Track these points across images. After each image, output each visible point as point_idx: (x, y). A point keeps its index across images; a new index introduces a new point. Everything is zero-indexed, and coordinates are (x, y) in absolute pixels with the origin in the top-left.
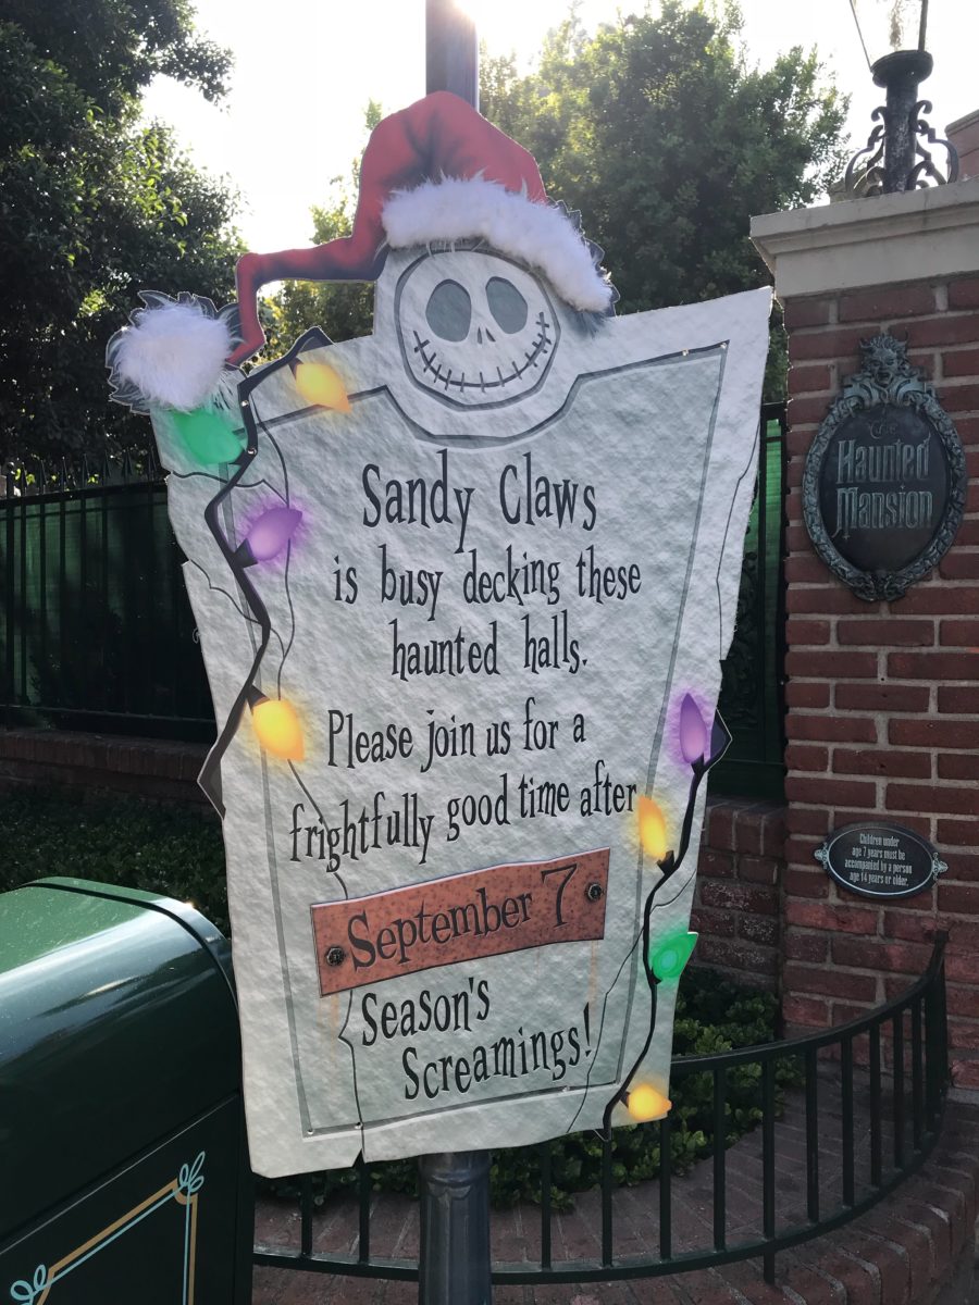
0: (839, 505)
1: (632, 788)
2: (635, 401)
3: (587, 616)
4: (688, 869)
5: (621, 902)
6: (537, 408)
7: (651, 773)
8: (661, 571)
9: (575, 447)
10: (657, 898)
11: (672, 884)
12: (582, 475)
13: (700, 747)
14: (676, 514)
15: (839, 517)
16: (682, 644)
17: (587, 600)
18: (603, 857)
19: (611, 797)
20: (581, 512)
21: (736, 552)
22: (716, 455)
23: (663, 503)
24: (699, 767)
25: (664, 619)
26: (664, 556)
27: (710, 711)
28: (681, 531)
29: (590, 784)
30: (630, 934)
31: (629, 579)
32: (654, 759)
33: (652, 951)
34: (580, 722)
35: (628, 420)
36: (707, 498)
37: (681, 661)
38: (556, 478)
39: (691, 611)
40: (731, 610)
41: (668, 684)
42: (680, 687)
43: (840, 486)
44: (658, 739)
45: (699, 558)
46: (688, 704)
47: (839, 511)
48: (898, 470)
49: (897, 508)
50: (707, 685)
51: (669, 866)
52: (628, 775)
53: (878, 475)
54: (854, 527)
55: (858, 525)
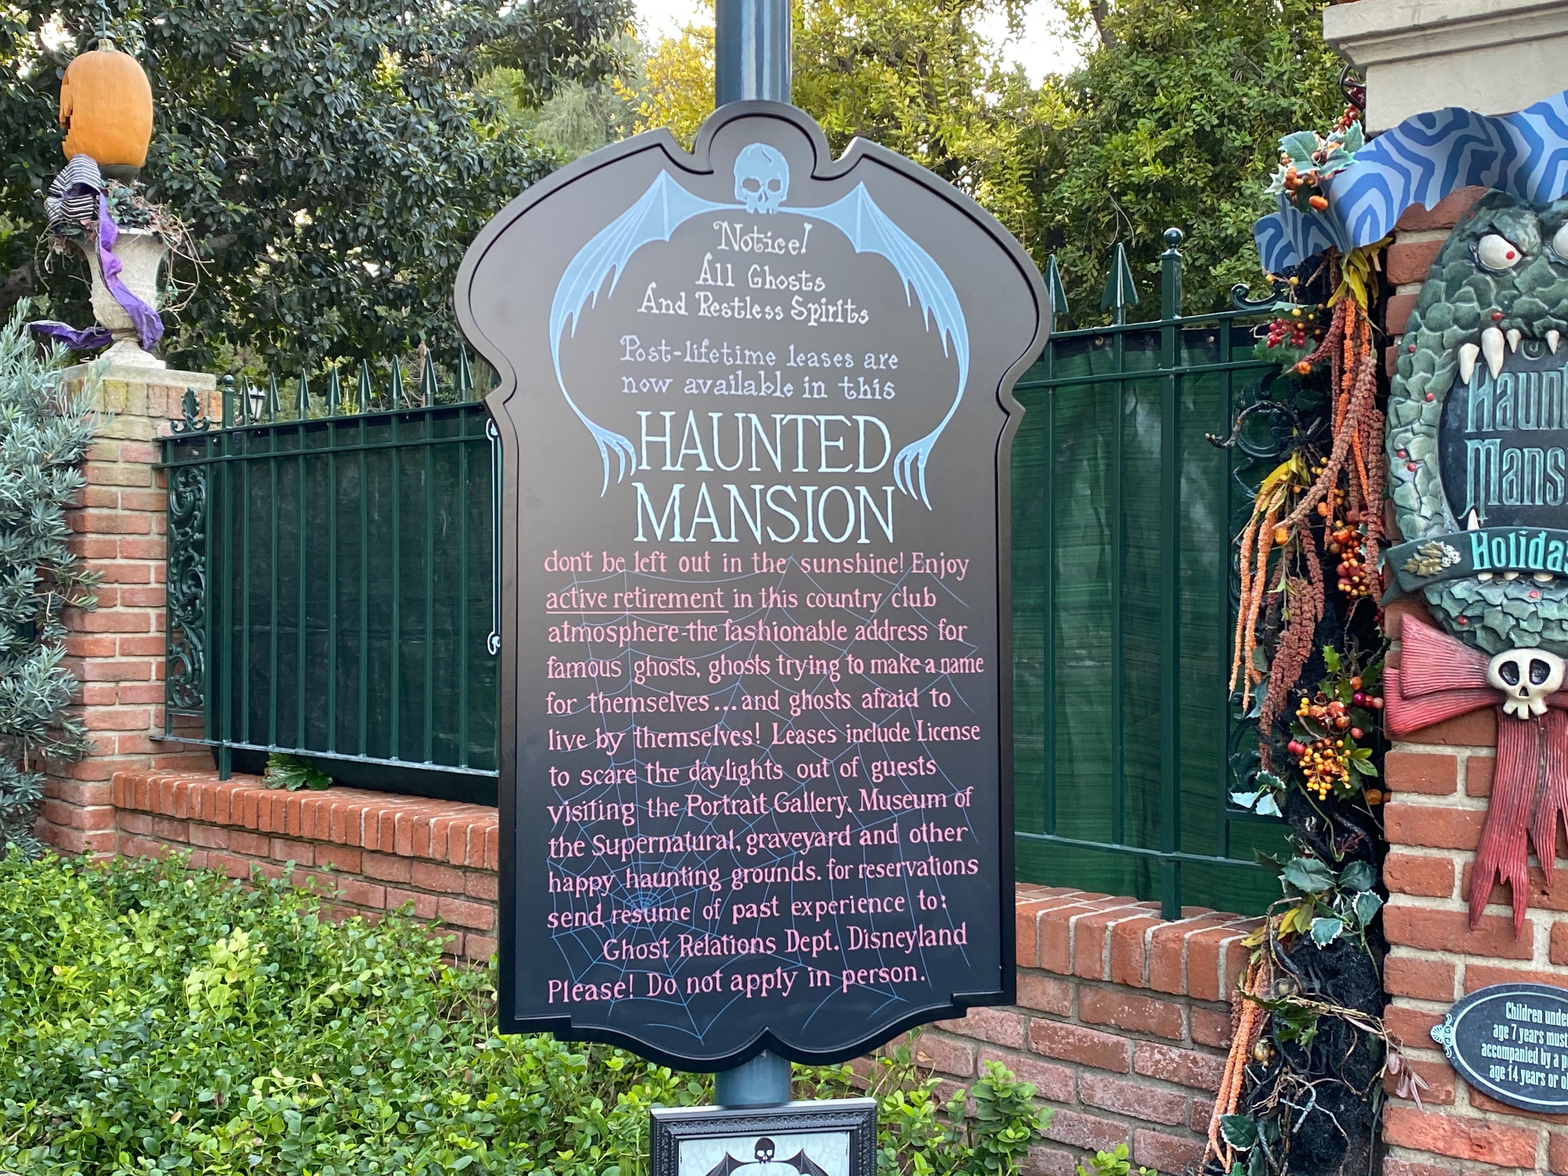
0: (1470, 467)
15: (1470, 486)
43: (1470, 437)
47: (1470, 477)
53: (1533, 419)
54: (1494, 503)
55: (1500, 499)
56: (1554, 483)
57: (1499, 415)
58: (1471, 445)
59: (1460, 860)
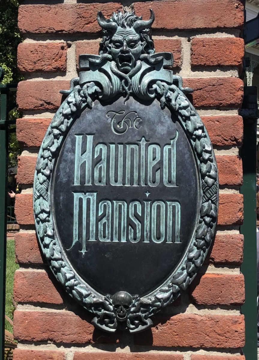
0: (76, 212)
15: (76, 227)
43: (78, 189)
47: (76, 219)
48: (143, 174)
49: (141, 220)
53: (120, 179)
54: (92, 240)
55: (97, 238)
56: (134, 226)
57: (96, 174)
58: (77, 196)
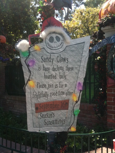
1: (72, 93)
2: (73, 49)
3: (67, 73)
4: (79, 102)
5: (70, 106)
6: (61, 50)
7: (75, 91)
8: (76, 68)
9: (66, 54)
10: (75, 106)
11: (77, 104)
12: (67, 57)
13: (81, 88)
14: (78, 61)
16: (79, 76)
17: (67, 71)
18: (68, 100)
19: (69, 93)
20: (66, 61)
21: (86, 66)
22: (83, 55)
23: (76, 60)
24: (81, 91)
25: (76, 73)
26: (76, 66)
27: (82, 84)
28: (79, 63)
29: (67, 92)
30: (72, 109)
31: (72, 69)
32: (75, 90)
33: (74, 112)
34: (66, 85)
35: (72, 51)
36: (82, 60)
37: (78, 78)
38: (63, 57)
39: (80, 73)
40: (85, 73)
41: (77, 81)
42: (78, 81)
44: (75, 87)
45: (81, 67)
46: (79, 83)
50: (82, 81)
51: (77, 102)
52: (72, 91)
58: (113, 63)
59: (113, 98)
